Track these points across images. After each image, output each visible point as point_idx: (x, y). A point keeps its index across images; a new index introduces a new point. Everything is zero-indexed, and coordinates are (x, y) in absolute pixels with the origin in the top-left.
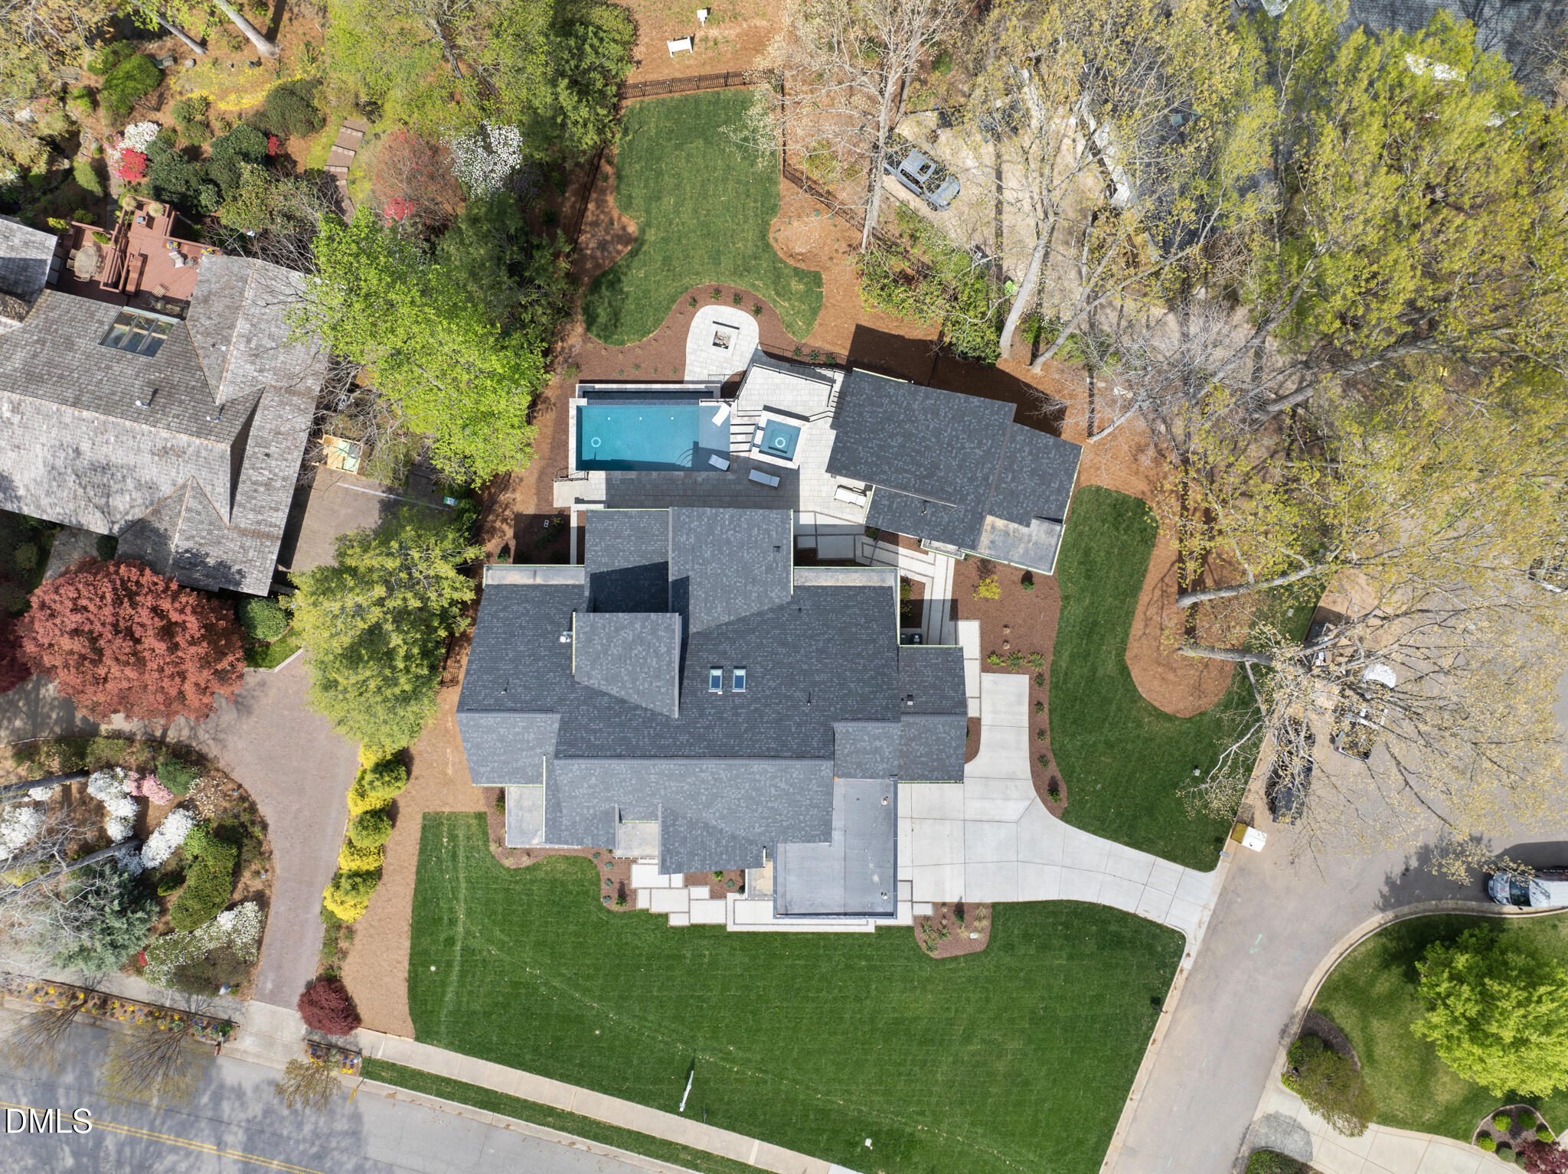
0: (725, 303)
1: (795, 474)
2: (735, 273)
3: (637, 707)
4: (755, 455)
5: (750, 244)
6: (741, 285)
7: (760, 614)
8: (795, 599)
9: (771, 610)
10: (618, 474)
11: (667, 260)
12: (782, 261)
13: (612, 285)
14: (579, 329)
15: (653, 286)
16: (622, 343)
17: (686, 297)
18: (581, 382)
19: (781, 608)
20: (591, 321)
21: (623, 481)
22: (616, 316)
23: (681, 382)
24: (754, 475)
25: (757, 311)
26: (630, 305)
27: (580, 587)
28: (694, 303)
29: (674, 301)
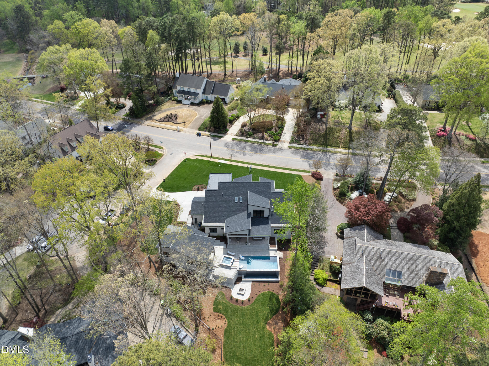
0: (240, 300)
1: (224, 254)
2: (238, 309)
3: (256, 193)
4: (233, 258)
5: (233, 320)
6: (236, 306)
7: (232, 216)
8: (225, 219)
9: (230, 217)
10: (267, 255)
11: (257, 315)
12: (224, 315)
13: (273, 309)
14: (280, 297)
15: (260, 307)
16: (268, 292)
17: (252, 302)
18: (278, 282)
19: (228, 217)
20: (277, 299)
21: (265, 254)
22: (270, 300)
23: (253, 282)
24: (234, 254)
25: (231, 298)
26: (267, 302)
27: (271, 223)
28: (249, 300)
29: (255, 301)
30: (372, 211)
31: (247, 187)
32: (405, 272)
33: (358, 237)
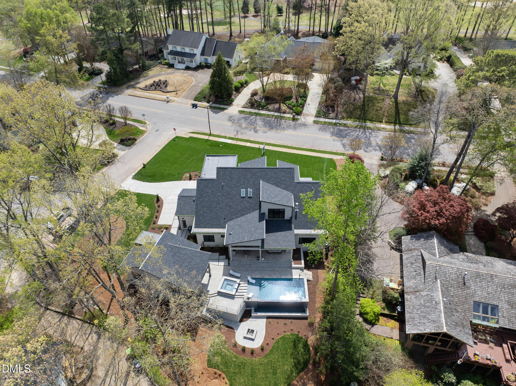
0: (249, 349)
1: (224, 275)
2: (245, 364)
3: (273, 184)
4: (238, 281)
5: (238, 381)
6: (242, 358)
7: (237, 217)
8: (226, 223)
9: (234, 219)
10: (289, 277)
11: (275, 373)
12: (224, 372)
13: (299, 362)
14: (310, 342)
15: (280, 359)
16: (292, 334)
17: (266, 352)
18: (306, 318)
19: (230, 220)
20: (306, 345)
21: (287, 275)
22: (295, 346)
23: (268, 318)
24: (239, 275)
25: (235, 345)
26: (290, 351)
27: (296, 229)
28: (262, 349)
29: (271, 351)
30: (446, 210)
31: (259, 174)
32: (503, 306)
33: (425, 249)
